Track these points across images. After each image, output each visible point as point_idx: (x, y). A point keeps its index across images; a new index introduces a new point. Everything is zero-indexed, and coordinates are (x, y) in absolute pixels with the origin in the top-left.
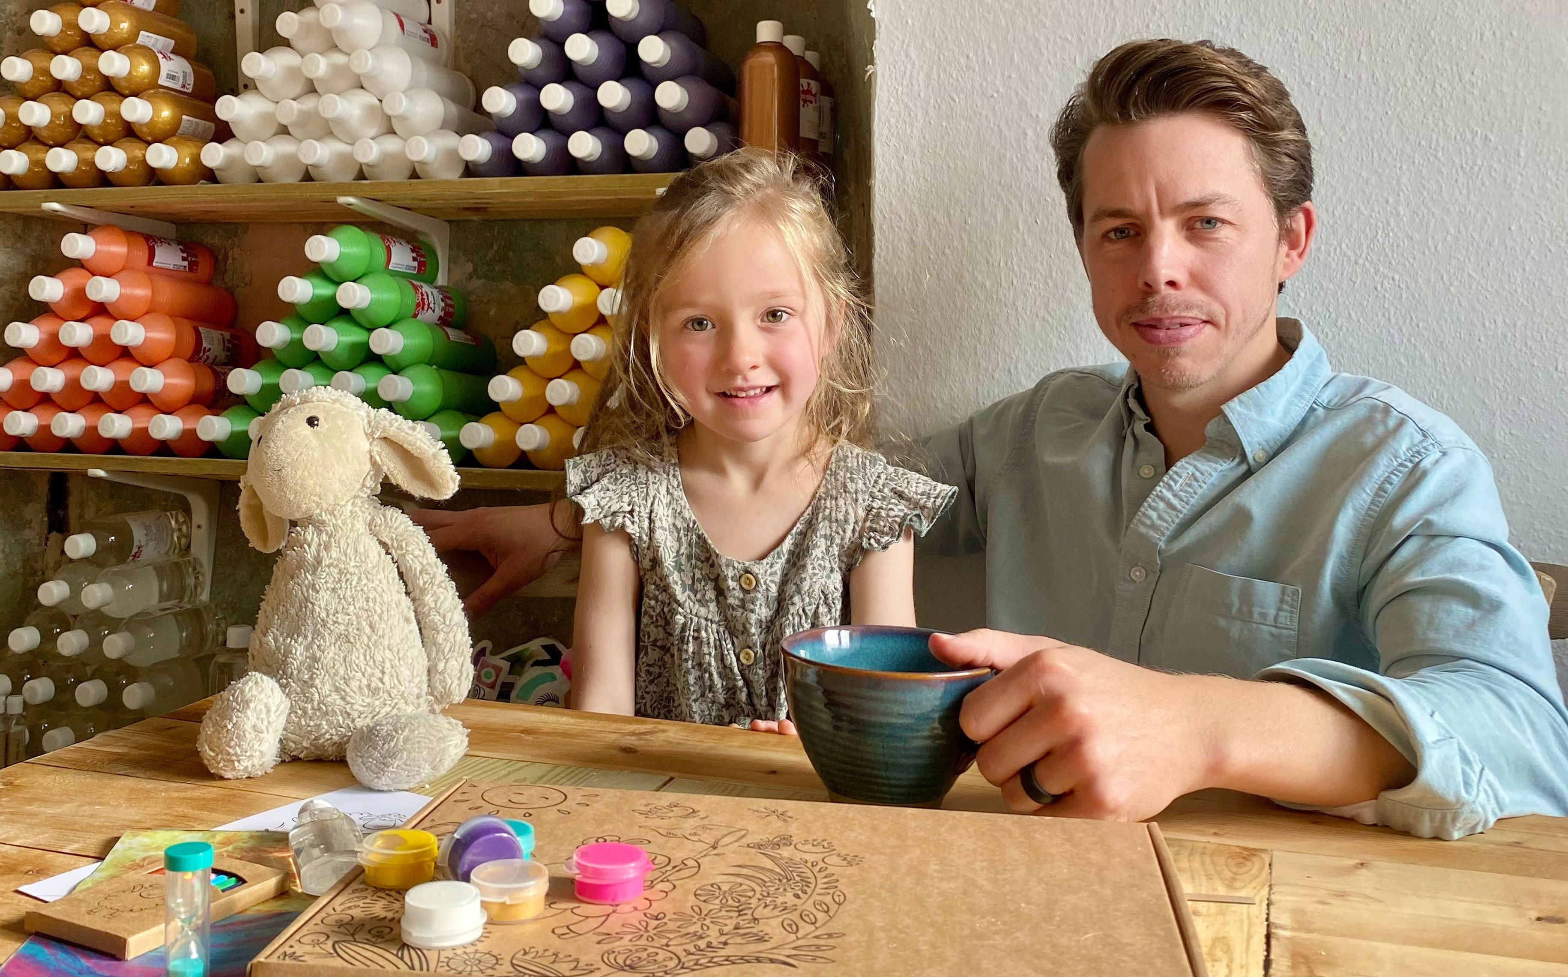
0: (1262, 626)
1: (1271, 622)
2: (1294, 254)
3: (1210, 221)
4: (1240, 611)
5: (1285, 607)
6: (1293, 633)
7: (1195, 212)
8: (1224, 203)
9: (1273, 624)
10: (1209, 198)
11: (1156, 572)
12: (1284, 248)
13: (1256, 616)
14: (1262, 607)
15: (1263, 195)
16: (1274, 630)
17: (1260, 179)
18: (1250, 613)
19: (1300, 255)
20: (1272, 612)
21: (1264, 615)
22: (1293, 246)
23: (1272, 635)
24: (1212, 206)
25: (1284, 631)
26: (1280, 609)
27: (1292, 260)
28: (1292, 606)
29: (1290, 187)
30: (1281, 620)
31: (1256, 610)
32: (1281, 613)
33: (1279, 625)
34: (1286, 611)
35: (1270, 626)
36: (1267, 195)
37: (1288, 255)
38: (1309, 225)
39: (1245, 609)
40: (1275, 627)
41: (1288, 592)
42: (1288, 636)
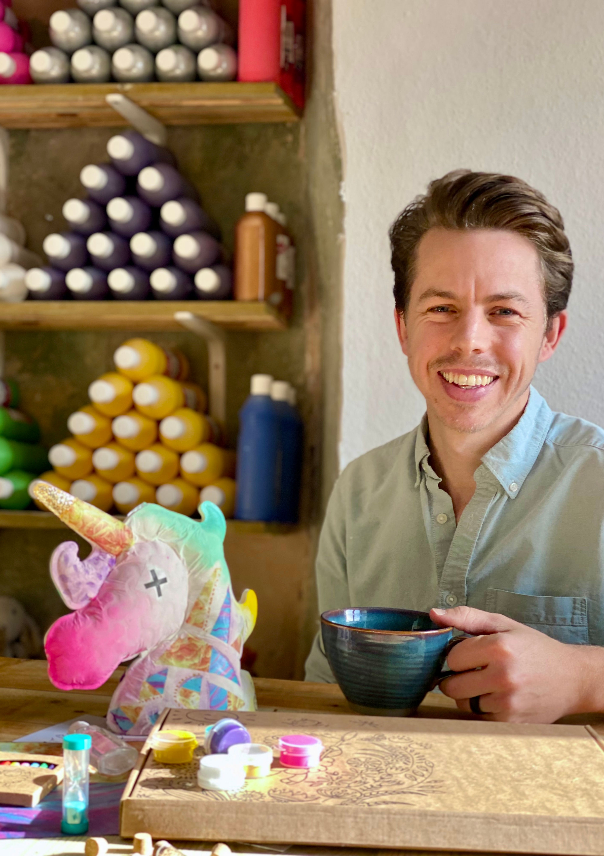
0: (562, 627)
1: (569, 622)
2: (549, 345)
3: (507, 312)
4: (546, 619)
5: (577, 612)
6: (585, 628)
7: (500, 303)
8: (519, 300)
9: (570, 624)
10: (512, 294)
11: (464, 597)
12: (546, 340)
13: (558, 621)
14: (562, 614)
15: (541, 300)
16: (572, 628)
17: (542, 287)
18: (554, 619)
19: (553, 347)
20: (569, 616)
21: (564, 619)
22: (550, 340)
23: (571, 631)
24: (511, 300)
25: (579, 628)
26: (574, 614)
27: (548, 349)
28: (582, 610)
29: (559, 296)
30: (576, 621)
31: (557, 616)
32: (575, 616)
33: (575, 624)
34: (578, 614)
35: (570, 626)
36: (544, 300)
37: (546, 346)
38: (562, 327)
39: (550, 617)
40: (573, 626)
41: (578, 602)
42: (581, 631)
